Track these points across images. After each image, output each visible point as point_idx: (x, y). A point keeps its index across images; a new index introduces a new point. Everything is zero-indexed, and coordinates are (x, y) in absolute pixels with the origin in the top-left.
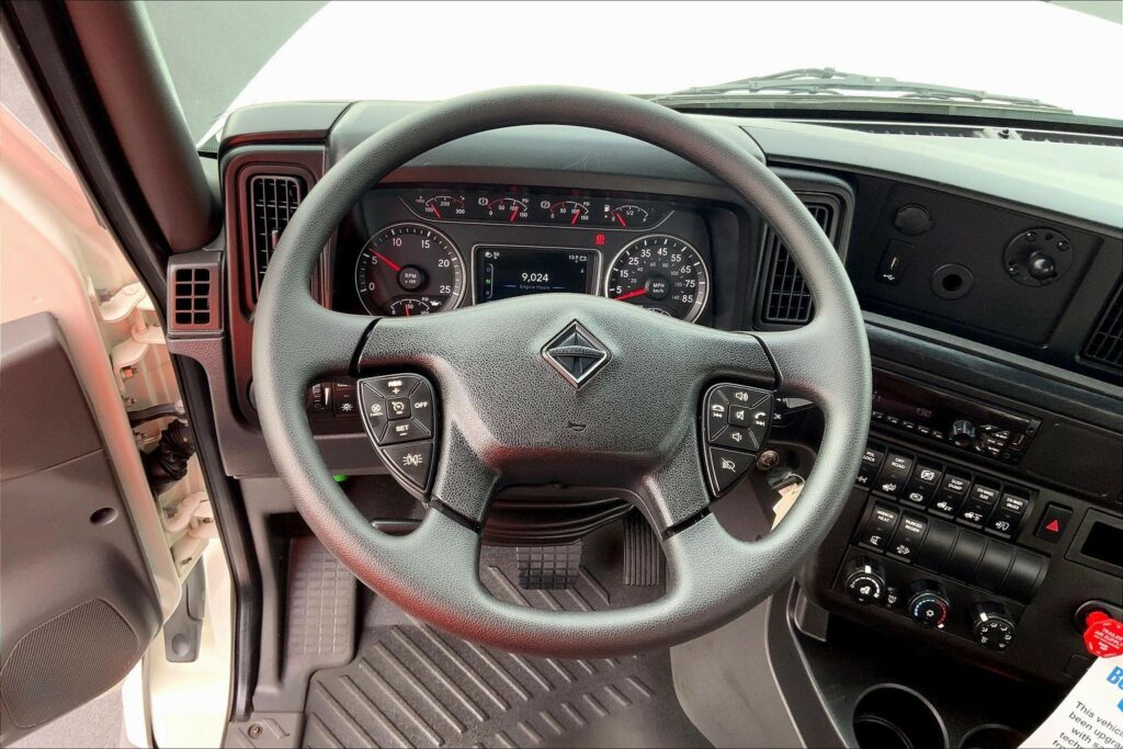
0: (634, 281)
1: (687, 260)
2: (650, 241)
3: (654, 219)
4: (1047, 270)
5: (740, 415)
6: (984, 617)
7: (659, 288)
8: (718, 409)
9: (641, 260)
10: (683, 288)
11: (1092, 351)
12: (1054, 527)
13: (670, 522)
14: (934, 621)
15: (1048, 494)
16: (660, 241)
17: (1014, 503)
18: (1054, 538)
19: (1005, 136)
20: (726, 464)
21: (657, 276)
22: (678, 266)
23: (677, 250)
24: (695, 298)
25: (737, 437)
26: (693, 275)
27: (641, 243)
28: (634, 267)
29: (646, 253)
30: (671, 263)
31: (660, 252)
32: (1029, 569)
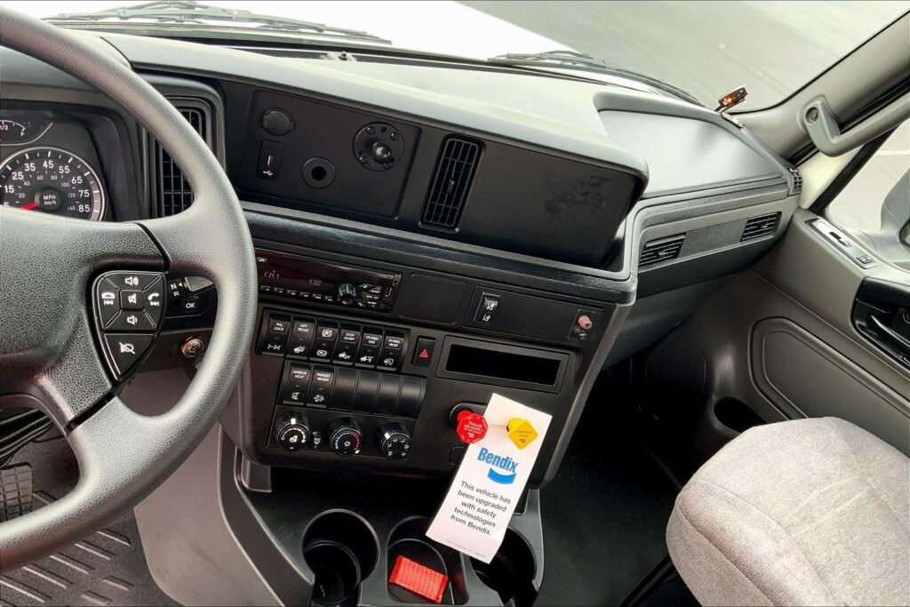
0: (22, 195)
1: (76, 171)
2: (33, 155)
3: (32, 133)
4: (386, 156)
5: (133, 299)
6: (387, 436)
7: (51, 200)
8: (109, 297)
9: (26, 174)
10: (78, 198)
11: (429, 217)
12: (424, 354)
13: (70, 415)
14: (351, 450)
15: (416, 331)
16: (44, 154)
17: (394, 342)
18: (425, 363)
19: (344, 58)
20: (124, 348)
21: (47, 188)
22: (67, 177)
23: (64, 161)
24: (91, 206)
25: (132, 320)
26: (85, 185)
27: (23, 156)
28: (21, 183)
29: (30, 167)
30: (59, 175)
31: (45, 164)
32: (413, 391)
